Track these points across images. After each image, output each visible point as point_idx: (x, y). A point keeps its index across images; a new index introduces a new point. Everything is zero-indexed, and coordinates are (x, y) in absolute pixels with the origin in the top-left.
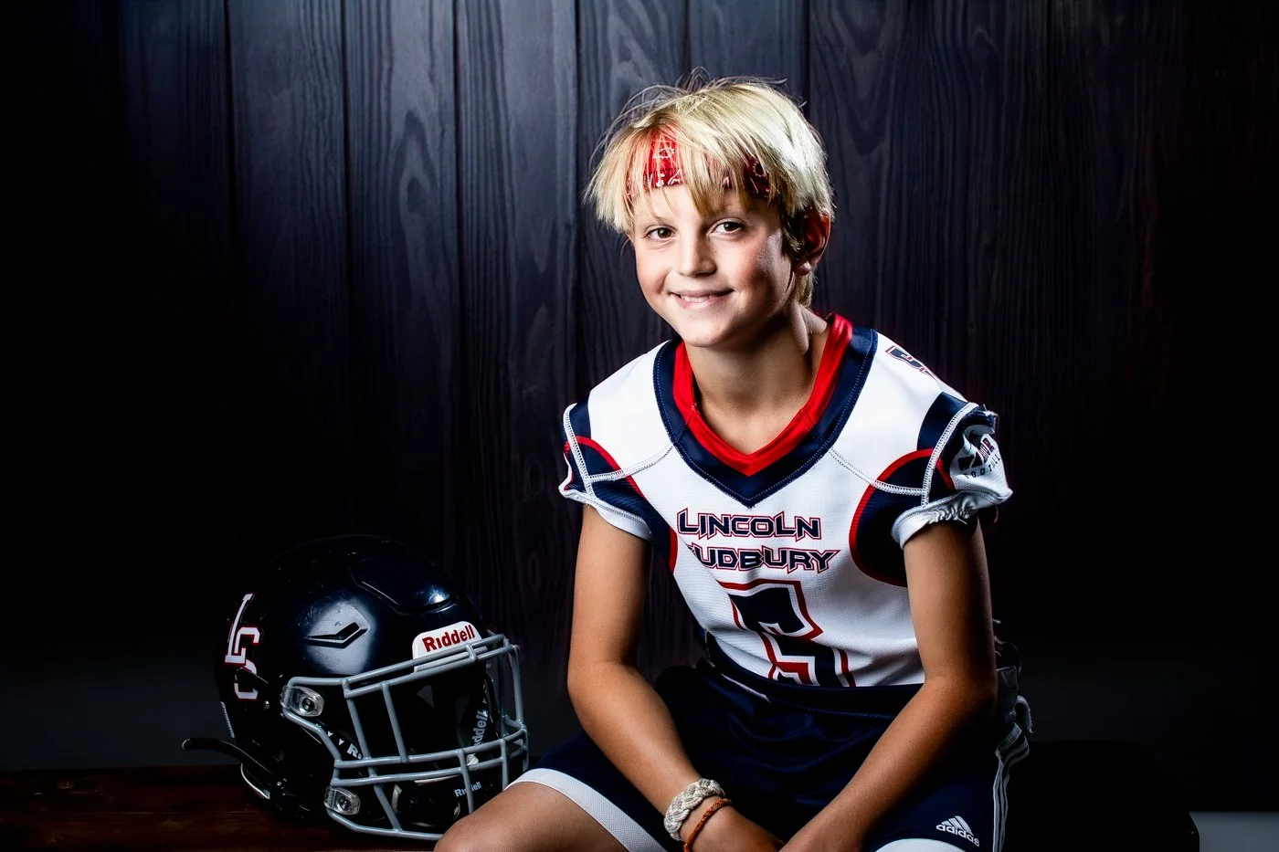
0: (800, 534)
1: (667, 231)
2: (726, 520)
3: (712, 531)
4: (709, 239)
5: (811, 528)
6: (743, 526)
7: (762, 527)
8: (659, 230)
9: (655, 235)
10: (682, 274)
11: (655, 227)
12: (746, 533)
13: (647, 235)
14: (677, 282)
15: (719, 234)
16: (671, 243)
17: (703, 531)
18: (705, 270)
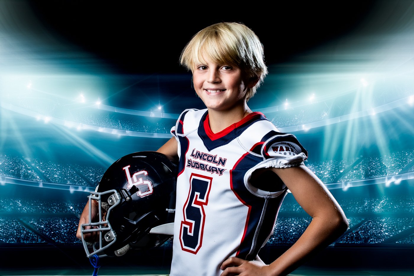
0: (219, 164)
1: (205, 67)
2: (202, 154)
3: (197, 157)
4: (219, 71)
5: (223, 162)
6: (205, 157)
7: (210, 158)
8: (202, 67)
9: (201, 68)
10: (208, 82)
11: (201, 66)
12: (205, 159)
13: (198, 68)
14: (207, 85)
15: (223, 70)
16: (206, 71)
17: (196, 157)
18: (217, 81)
